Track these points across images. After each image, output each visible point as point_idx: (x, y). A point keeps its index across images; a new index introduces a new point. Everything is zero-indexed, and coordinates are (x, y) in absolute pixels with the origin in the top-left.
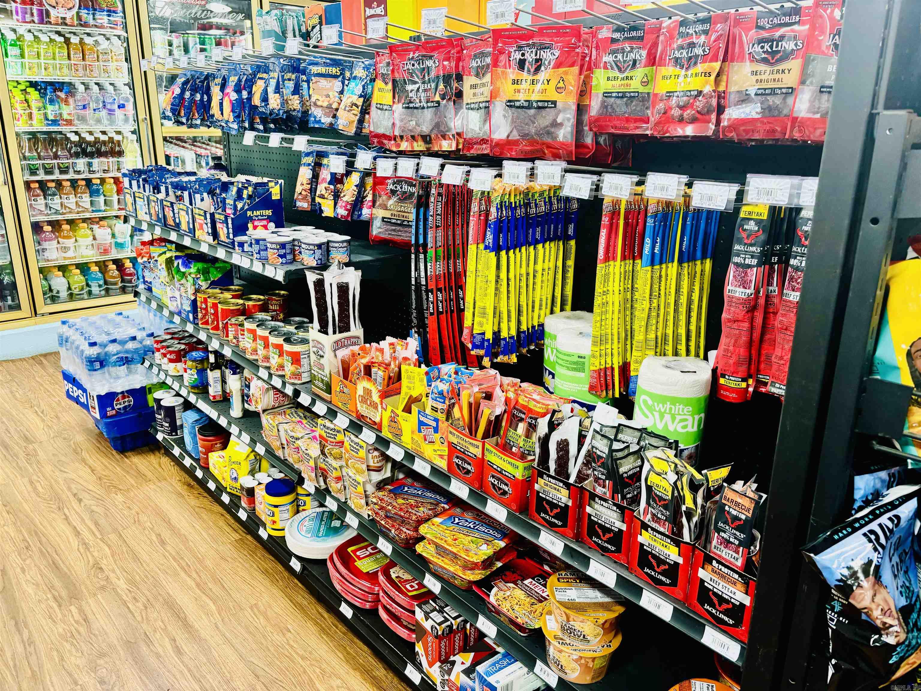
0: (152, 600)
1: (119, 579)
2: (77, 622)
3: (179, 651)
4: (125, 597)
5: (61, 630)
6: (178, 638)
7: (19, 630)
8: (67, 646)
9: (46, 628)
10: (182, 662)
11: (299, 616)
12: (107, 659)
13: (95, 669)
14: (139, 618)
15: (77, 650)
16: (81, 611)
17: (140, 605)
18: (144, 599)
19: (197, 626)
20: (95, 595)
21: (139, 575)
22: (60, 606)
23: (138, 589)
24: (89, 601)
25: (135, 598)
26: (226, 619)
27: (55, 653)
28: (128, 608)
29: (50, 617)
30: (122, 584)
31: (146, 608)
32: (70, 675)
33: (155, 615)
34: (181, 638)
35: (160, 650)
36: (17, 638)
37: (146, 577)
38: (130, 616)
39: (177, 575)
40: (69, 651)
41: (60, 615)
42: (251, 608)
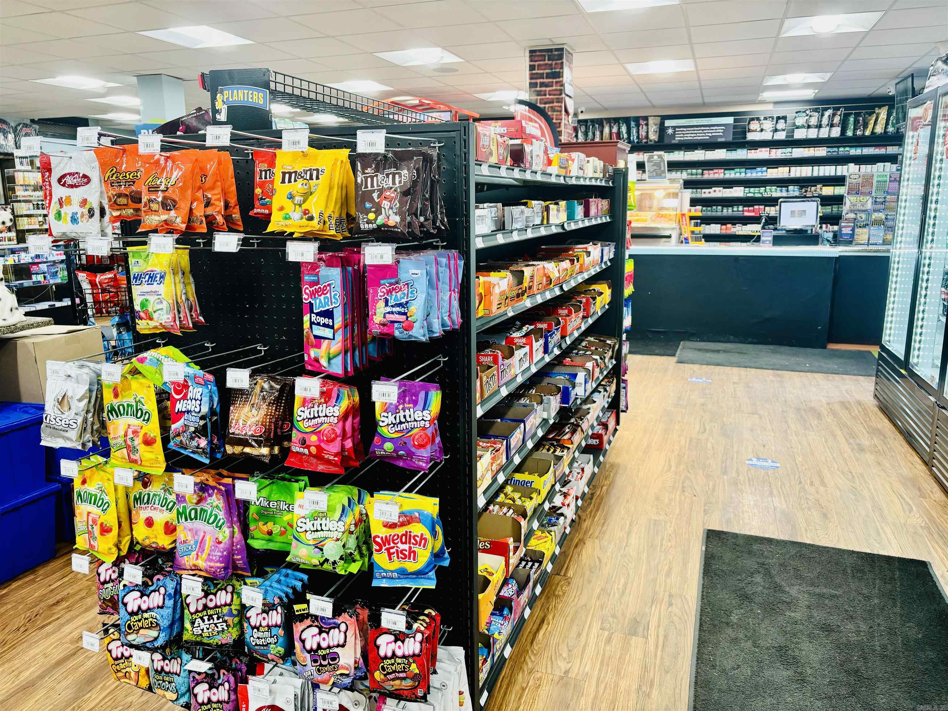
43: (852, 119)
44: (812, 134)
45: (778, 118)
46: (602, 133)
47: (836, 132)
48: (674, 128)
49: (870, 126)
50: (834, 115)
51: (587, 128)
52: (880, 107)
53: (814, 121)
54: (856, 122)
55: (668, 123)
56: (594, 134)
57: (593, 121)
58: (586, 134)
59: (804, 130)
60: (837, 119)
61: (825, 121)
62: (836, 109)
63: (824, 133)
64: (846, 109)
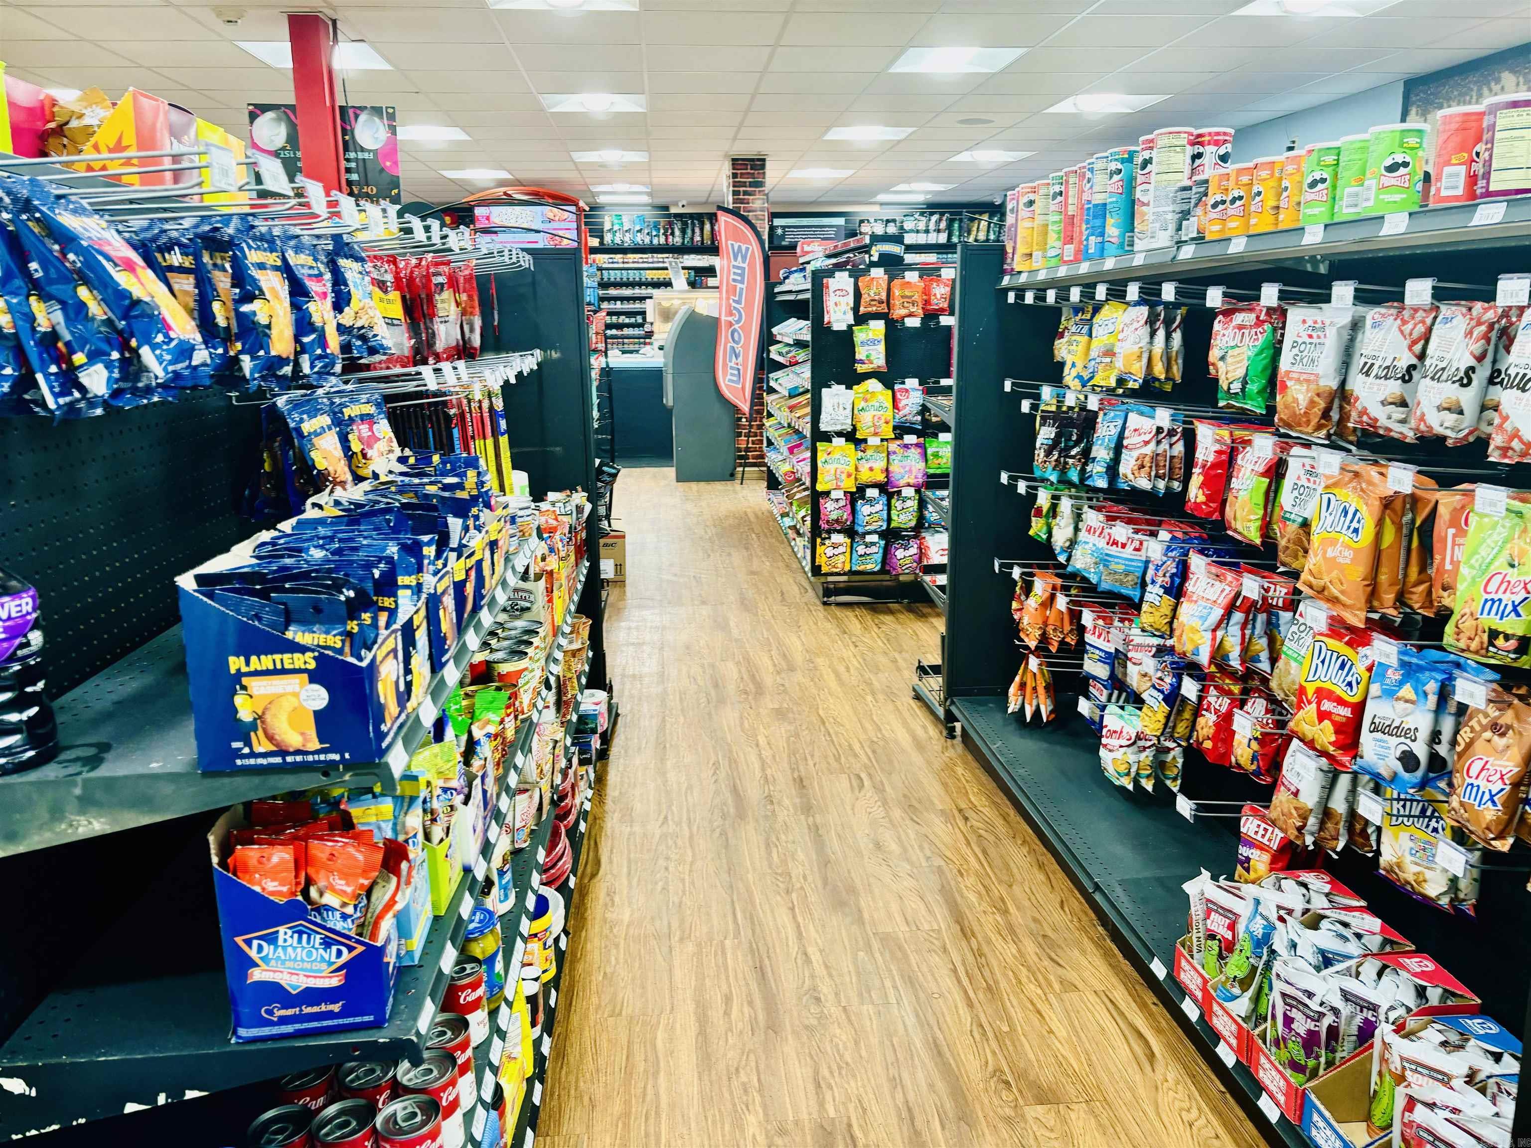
0: (725, 1078)
1: (754, 1136)
2: (830, 1087)
3: (728, 999)
4: (758, 1099)
5: (853, 1084)
6: (721, 1012)
7: (909, 1110)
8: (848, 1057)
9: (871, 1096)
10: (730, 986)
11: (579, 987)
12: (807, 1022)
13: (821, 1017)
14: (752, 1057)
15: (837, 1045)
16: (821, 1104)
17: (743, 1078)
18: (735, 1083)
19: (693, 1018)
20: (796, 1123)
21: (723, 1128)
22: (850, 1126)
23: (734, 1105)
24: (806, 1117)
25: (746, 1091)
26: (657, 1012)
27: (864, 1053)
28: (759, 1080)
29: (864, 1110)
30: (753, 1123)
31: (737, 1070)
32: (850, 1020)
33: (730, 1054)
34: (716, 1014)
35: (746, 1009)
36: (911, 1097)
37: (714, 1122)
38: (762, 1067)
39: (672, 1106)
40: (846, 1048)
41: (851, 1107)
42: (620, 1014)
43: (956, 225)
44: (921, 239)
45: (888, 221)
46: (702, 230)
47: (943, 238)
48: (783, 227)
49: (974, 233)
50: (940, 220)
51: (685, 224)
52: (981, 213)
53: (922, 226)
54: (960, 228)
55: (777, 222)
56: (693, 232)
57: (691, 216)
58: (683, 232)
59: (914, 235)
60: (943, 225)
61: (932, 226)
62: (942, 214)
63: (932, 238)
64: (951, 213)
